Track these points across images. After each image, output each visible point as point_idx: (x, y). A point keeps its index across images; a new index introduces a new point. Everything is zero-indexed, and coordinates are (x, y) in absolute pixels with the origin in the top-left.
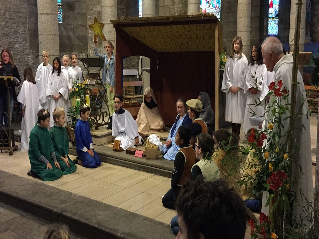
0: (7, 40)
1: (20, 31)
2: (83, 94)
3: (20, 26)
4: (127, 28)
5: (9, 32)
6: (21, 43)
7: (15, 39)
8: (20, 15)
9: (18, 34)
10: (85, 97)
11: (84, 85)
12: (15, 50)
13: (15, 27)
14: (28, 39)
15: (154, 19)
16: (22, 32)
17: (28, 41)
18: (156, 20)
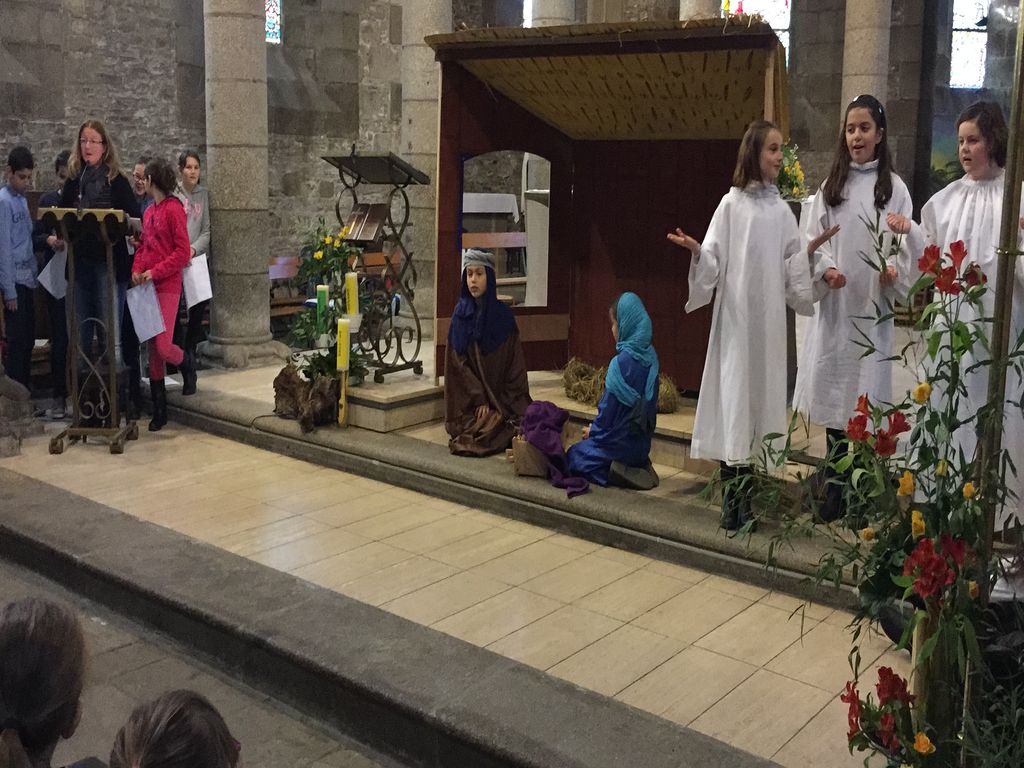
0: (110, 94)
1: (150, 67)
2: (338, 270)
3: (151, 52)
4: (478, 62)
5: (116, 68)
6: (154, 105)
8: (153, 16)
9: (143, 78)
10: (343, 279)
11: (342, 240)
12: (134, 127)
13: (138, 57)
15: (568, 33)
16: (155, 69)
17: (175, 99)
18: (571, 35)
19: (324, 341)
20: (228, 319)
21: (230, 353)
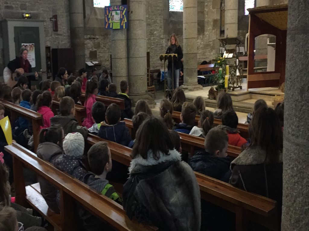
0: (149, 28)
1: (157, 21)
2: (224, 65)
3: (158, 17)
4: (260, 14)
5: (150, 22)
6: (158, 30)
7: (154, 27)
8: (158, 8)
9: (156, 24)
10: (225, 67)
14: (163, 27)
16: (159, 21)
17: (163, 28)
19: (221, 81)
20: (189, 79)
21: (189, 87)
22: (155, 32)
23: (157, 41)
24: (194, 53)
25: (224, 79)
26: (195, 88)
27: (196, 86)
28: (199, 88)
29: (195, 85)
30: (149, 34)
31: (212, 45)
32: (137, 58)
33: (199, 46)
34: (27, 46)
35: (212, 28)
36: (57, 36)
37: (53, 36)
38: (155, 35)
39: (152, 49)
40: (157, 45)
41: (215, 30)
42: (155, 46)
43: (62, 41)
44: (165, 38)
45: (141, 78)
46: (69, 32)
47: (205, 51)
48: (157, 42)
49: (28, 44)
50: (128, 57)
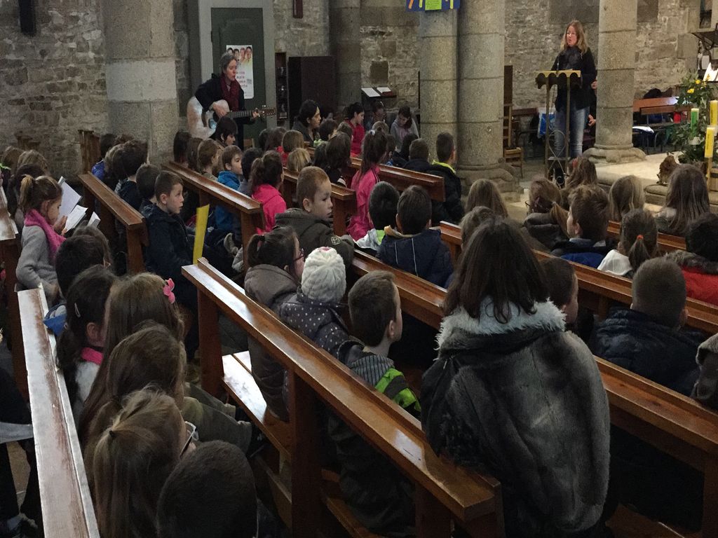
0: (514, 8)
2: (704, 99)
6: (536, 12)
7: (526, 5)
11: (707, 81)
14: (548, 3)
17: (548, 7)
19: (695, 141)
20: (609, 134)
21: (609, 153)
22: (529, 18)
23: (532, 38)
24: (628, 69)
25: (704, 134)
26: (623, 156)
27: (627, 152)
28: (635, 155)
29: (625, 149)
30: (513, 22)
31: (676, 48)
32: (481, 80)
33: (643, 51)
34: (237, 52)
35: (677, 5)
36: (301, 29)
37: (292, 28)
38: (526, 25)
39: (519, 58)
40: (533, 48)
41: (687, 9)
42: (526, 51)
43: (310, 41)
44: (552, 30)
45: (489, 128)
46: (328, 17)
47: (657, 64)
48: (532, 41)
49: (239, 47)
50: (459, 78)
